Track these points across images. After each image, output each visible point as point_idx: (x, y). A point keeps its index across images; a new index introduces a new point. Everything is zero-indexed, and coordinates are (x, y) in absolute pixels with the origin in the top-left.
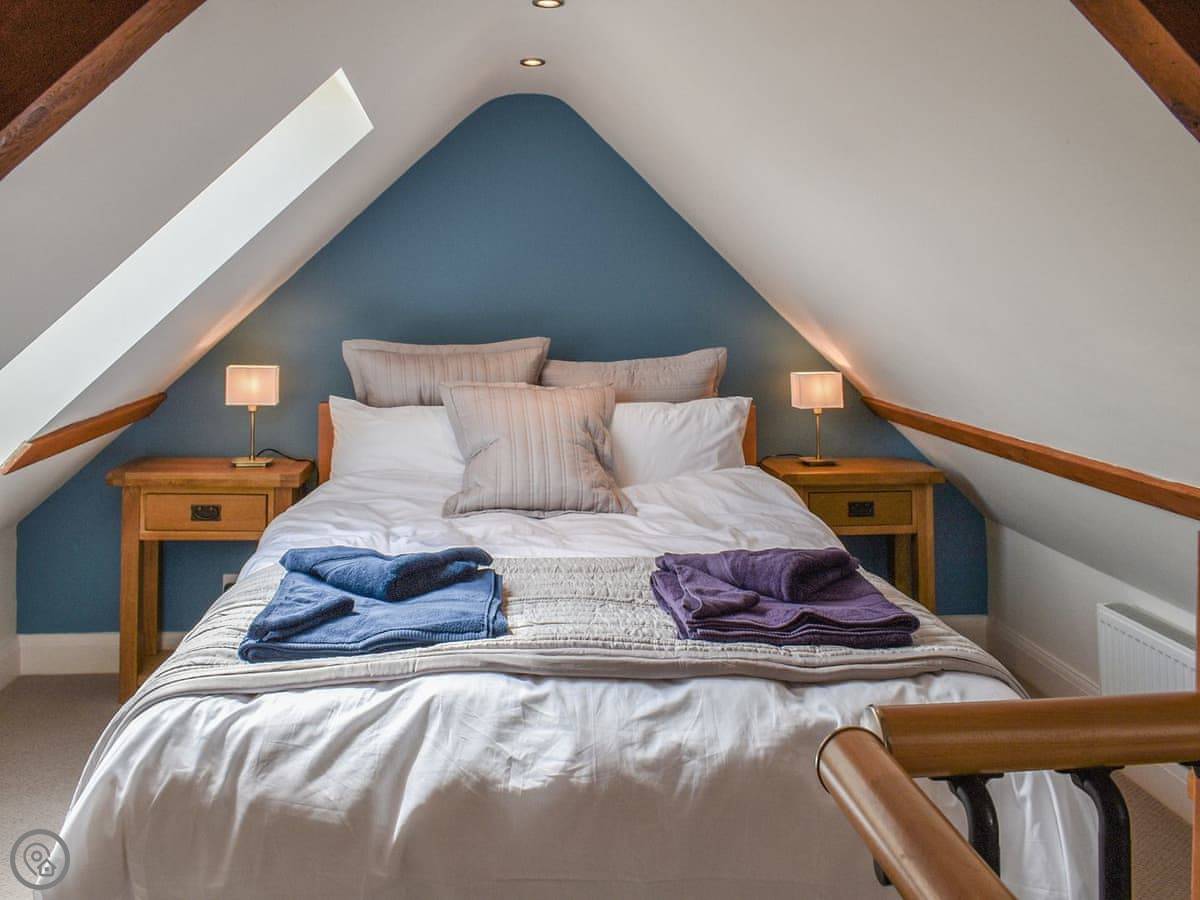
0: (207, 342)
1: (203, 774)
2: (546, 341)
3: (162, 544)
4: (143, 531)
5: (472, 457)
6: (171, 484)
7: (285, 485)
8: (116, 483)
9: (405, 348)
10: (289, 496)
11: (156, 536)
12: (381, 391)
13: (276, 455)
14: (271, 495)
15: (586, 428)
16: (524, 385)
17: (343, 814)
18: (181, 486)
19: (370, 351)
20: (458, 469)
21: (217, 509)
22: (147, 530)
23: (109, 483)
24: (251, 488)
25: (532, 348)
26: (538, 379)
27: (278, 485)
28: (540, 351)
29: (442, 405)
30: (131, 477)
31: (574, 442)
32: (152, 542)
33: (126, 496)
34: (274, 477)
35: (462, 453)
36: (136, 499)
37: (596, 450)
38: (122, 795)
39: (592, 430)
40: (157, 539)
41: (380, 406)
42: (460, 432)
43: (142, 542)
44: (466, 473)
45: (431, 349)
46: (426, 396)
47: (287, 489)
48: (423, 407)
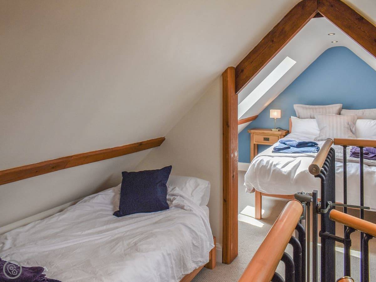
0: (266, 105)
1: (267, 165)
2: (341, 105)
3: (258, 145)
4: (254, 142)
5: (321, 130)
6: (260, 133)
7: (282, 134)
8: (250, 132)
9: (307, 106)
10: (283, 136)
11: (257, 143)
12: (302, 115)
13: (280, 129)
14: (279, 136)
15: (348, 124)
16: (334, 114)
17: (287, 173)
18: (262, 133)
19: (299, 107)
20: (318, 132)
21: (269, 138)
22: (255, 142)
23: (248, 132)
24: (275, 135)
25: (338, 106)
26: (339, 114)
27: (281, 134)
28: (340, 107)
29: (315, 118)
30: (252, 131)
31: (344, 127)
32: (256, 144)
33: (251, 135)
34: (280, 133)
35: (319, 128)
36: (253, 136)
37: (351, 129)
38: (256, 166)
39: (350, 124)
40: (257, 144)
41: (302, 118)
42: (319, 125)
43: (254, 144)
44: (320, 133)
45: (313, 106)
46: (312, 117)
47: (282, 135)
48: (311, 119)
